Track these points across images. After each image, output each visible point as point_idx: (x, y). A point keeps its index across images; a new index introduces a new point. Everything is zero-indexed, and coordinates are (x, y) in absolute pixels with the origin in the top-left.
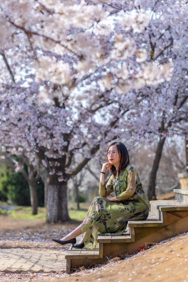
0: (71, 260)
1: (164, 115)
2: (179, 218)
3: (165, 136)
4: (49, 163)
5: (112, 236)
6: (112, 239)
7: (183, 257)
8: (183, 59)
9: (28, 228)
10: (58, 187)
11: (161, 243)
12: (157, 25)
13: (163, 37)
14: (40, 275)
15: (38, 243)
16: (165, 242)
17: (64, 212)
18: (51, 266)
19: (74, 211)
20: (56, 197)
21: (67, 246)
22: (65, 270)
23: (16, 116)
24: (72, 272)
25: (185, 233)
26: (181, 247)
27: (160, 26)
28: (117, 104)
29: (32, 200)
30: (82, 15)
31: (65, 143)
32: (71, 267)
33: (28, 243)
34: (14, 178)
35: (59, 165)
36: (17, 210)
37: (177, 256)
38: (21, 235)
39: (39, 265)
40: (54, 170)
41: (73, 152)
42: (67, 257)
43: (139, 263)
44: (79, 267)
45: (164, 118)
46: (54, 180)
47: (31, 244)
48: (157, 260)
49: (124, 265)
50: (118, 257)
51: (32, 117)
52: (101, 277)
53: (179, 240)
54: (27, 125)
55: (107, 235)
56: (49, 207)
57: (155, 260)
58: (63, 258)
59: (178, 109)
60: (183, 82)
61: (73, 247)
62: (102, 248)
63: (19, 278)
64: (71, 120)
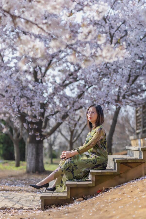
0: (45, 200)
1: (119, 89)
2: (130, 168)
3: (120, 106)
4: (29, 126)
5: (77, 181)
6: (77, 183)
7: (133, 198)
8: (135, 47)
9: (12, 176)
10: (36, 145)
11: (115, 187)
12: (115, 19)
13: (119, 29)
14: (20, 211)
15: (20, 187)
16: (119, 187)
17: (40, 165)
18: (29, 205)
19: (48, 165)
20: (34, 153)
21: (42, 190)
22: (40, 207)
23: (3, 88)
24: (46, 209)
25: (134, 180)
26: (131, 190)
27: (117, 20)
28: (83, 81)
29: (16, 155)
30: (55, 3)
31: (42, 110)
32: (45, 206)
33: (12, 187)
34: (2, 138)
35: (37, 127)
36: (4, 163)
37: (128, 197)
38: (6, 181)
39: (20, 204)
40: (33, 131)
41: (48, 117)
42: (42, 197)
43: (98, 202)
44: (51, 206)
45: (119, 92)
46: (33, 139)
47: (14, 188)
48: (112, 200)
49: (86, 204)
50: (82, 198)
51: (16, 89)
52: (68, 212)
53: (130, 185)
54: (12, 95)
55: (74, 181)
56: (29, 160)
57: (110, 200)
58: (39, 199)
59: (131, 85)
60: (134, 64)
61: (46, 190)
62: (69, 191)
63: (4, 214)
64: (47, 92)
